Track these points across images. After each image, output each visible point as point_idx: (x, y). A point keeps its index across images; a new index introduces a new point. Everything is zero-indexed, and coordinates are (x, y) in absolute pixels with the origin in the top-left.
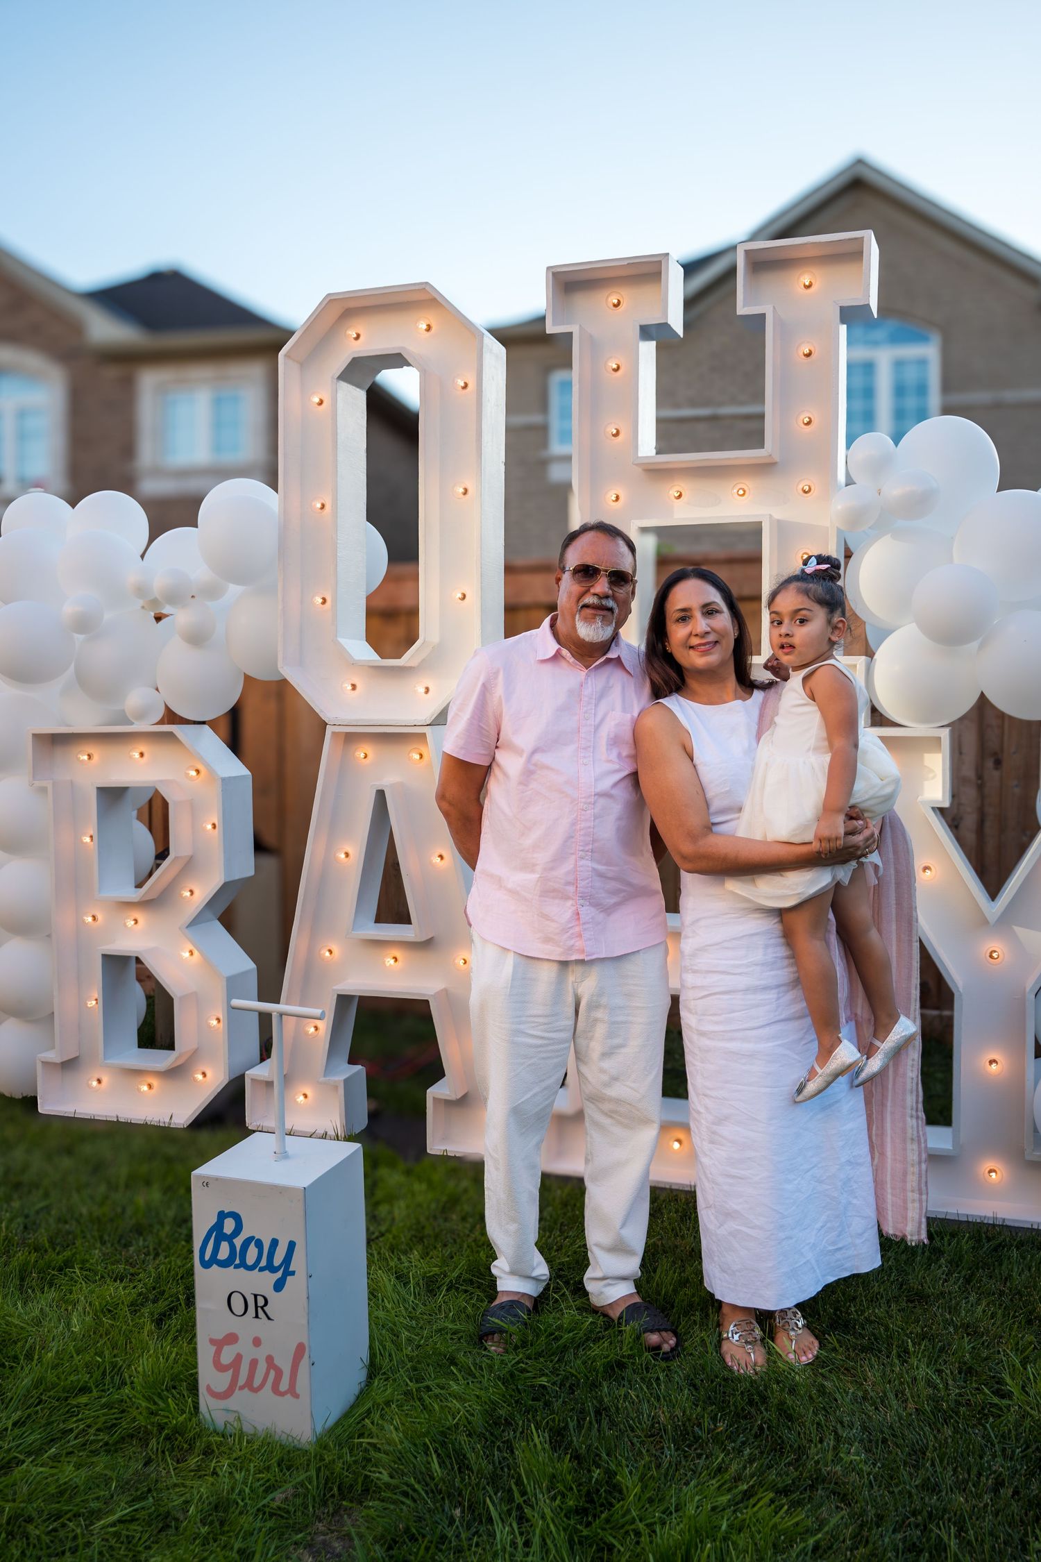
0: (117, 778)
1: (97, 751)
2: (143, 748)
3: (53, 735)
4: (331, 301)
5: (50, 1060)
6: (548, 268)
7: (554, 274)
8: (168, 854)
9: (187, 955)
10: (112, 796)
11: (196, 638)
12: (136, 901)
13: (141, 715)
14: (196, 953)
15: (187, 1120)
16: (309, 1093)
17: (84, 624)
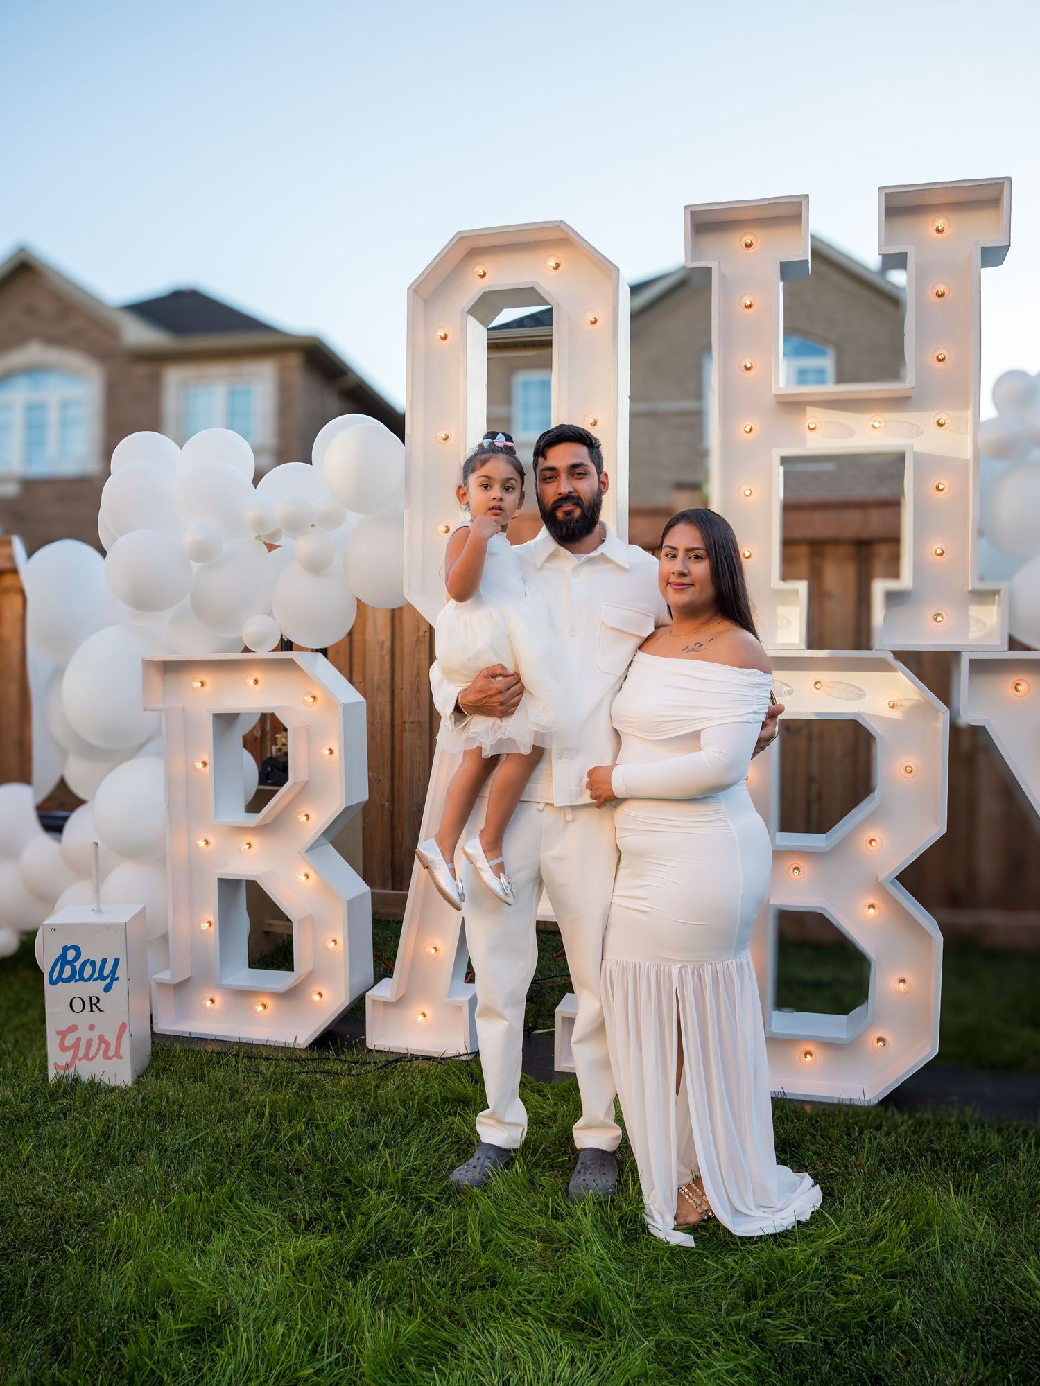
0: (229, 705)
1: (210, 678)
2: (258, 675)
3: (165, 662)
4: (462, 238)
5: (166, 982)
6: (686, 207)
7: (692, 213)
8: (287, 779)
9: (303, 878)
10: (225, 721)
11: (316, 567)
12: (253, 825)
13: (260, 642)
14: (312, 876)
15: (306, 1041)
16: (427, 1012)
17: (203, 553)
